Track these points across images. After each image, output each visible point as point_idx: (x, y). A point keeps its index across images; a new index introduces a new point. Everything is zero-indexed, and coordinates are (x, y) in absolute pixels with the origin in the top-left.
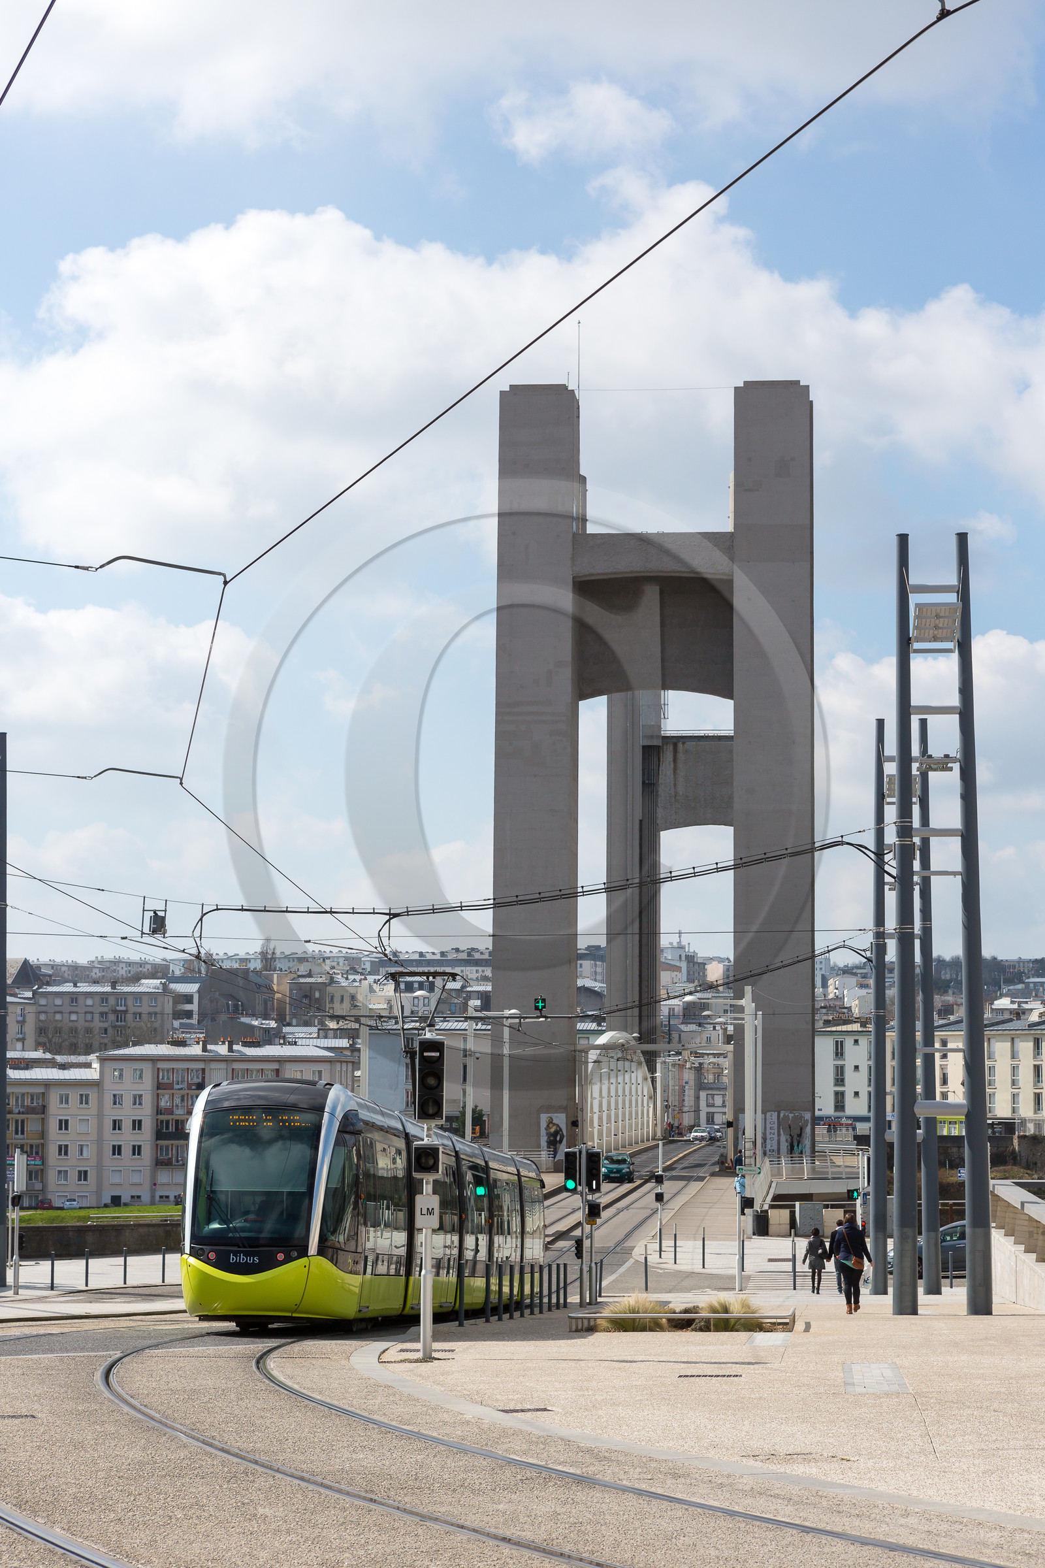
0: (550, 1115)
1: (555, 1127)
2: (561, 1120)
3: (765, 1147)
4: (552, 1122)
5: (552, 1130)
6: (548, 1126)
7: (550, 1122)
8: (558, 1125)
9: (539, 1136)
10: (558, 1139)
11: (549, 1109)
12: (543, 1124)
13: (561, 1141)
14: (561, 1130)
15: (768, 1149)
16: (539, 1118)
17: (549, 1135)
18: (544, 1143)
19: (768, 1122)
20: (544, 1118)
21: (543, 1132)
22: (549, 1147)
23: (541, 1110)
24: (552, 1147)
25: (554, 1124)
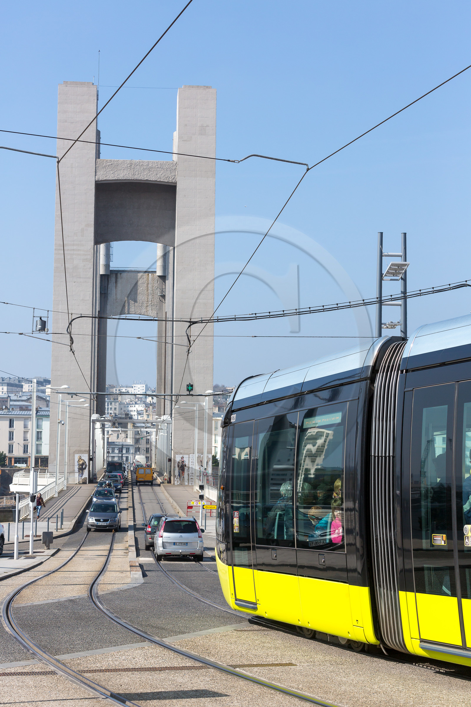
0: (80, 455)
1: (82, 461)
2: (85, 458)
3: (189, 472)
4: (81, 459)
5: (81, 463)
6: (79, 460)
7: (80, 458)
8: (84, 460)
9: (74, 465)
10: (84, 467)
11: (80, 452)
12: (76, 459)
13: (85, 468)
14: (85, 462)
15: (190, 473)
16: (74, 456)
17: (79, 465)
18: (76, 468)
19: (190, 459)
20: (77, 457)
21: (76, 464)
22: (79, 471)
23: (75, 453)
24: (81, 471)
25: (82, 460)
